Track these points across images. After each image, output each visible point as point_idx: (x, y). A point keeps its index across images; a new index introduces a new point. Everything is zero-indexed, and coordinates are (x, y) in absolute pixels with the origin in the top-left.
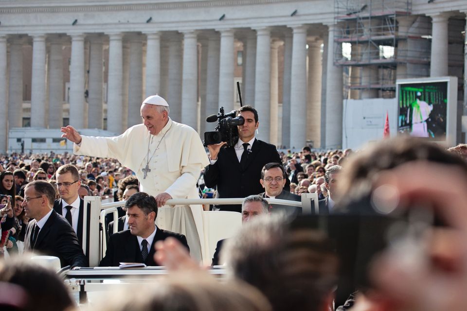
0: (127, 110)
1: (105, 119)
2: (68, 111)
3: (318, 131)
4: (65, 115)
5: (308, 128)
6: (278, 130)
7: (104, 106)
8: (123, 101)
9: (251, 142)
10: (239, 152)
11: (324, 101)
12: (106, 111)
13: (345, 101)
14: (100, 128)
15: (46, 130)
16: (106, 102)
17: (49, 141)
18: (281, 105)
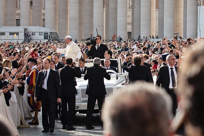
0: (58, 14)
1: (44, 20)
2: (19, 14)
3: (182, 27)
4: (17, 17)
5: (175, 25)
6: (156, 26)
7: (43, 11)
8: (55, 8)
9: (99, 45)
10: (97, 47)
11: (185, 7)
12: (44, 14)
13: (199, 7)
14: (40, 26)
15: (5, 27)
16: (44, 9)
17: (7, 34)
18: (158, 10)
